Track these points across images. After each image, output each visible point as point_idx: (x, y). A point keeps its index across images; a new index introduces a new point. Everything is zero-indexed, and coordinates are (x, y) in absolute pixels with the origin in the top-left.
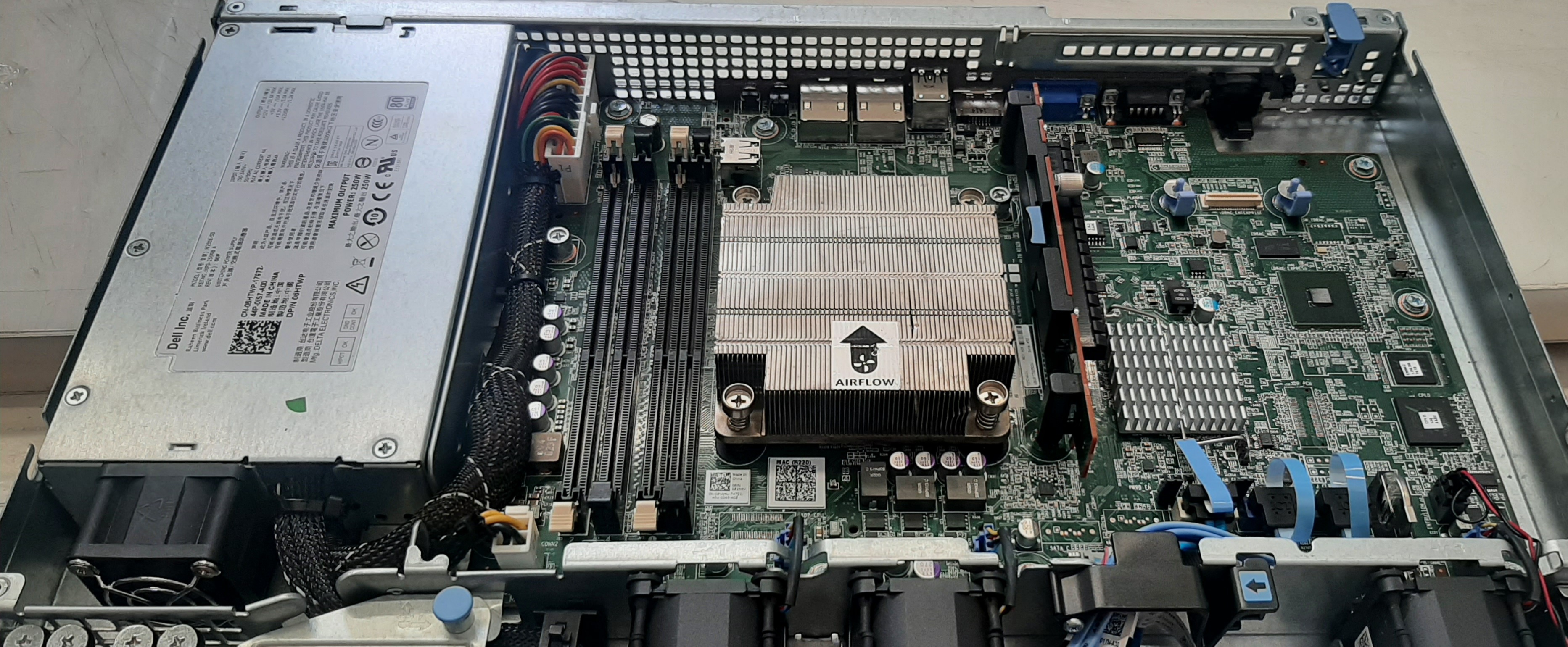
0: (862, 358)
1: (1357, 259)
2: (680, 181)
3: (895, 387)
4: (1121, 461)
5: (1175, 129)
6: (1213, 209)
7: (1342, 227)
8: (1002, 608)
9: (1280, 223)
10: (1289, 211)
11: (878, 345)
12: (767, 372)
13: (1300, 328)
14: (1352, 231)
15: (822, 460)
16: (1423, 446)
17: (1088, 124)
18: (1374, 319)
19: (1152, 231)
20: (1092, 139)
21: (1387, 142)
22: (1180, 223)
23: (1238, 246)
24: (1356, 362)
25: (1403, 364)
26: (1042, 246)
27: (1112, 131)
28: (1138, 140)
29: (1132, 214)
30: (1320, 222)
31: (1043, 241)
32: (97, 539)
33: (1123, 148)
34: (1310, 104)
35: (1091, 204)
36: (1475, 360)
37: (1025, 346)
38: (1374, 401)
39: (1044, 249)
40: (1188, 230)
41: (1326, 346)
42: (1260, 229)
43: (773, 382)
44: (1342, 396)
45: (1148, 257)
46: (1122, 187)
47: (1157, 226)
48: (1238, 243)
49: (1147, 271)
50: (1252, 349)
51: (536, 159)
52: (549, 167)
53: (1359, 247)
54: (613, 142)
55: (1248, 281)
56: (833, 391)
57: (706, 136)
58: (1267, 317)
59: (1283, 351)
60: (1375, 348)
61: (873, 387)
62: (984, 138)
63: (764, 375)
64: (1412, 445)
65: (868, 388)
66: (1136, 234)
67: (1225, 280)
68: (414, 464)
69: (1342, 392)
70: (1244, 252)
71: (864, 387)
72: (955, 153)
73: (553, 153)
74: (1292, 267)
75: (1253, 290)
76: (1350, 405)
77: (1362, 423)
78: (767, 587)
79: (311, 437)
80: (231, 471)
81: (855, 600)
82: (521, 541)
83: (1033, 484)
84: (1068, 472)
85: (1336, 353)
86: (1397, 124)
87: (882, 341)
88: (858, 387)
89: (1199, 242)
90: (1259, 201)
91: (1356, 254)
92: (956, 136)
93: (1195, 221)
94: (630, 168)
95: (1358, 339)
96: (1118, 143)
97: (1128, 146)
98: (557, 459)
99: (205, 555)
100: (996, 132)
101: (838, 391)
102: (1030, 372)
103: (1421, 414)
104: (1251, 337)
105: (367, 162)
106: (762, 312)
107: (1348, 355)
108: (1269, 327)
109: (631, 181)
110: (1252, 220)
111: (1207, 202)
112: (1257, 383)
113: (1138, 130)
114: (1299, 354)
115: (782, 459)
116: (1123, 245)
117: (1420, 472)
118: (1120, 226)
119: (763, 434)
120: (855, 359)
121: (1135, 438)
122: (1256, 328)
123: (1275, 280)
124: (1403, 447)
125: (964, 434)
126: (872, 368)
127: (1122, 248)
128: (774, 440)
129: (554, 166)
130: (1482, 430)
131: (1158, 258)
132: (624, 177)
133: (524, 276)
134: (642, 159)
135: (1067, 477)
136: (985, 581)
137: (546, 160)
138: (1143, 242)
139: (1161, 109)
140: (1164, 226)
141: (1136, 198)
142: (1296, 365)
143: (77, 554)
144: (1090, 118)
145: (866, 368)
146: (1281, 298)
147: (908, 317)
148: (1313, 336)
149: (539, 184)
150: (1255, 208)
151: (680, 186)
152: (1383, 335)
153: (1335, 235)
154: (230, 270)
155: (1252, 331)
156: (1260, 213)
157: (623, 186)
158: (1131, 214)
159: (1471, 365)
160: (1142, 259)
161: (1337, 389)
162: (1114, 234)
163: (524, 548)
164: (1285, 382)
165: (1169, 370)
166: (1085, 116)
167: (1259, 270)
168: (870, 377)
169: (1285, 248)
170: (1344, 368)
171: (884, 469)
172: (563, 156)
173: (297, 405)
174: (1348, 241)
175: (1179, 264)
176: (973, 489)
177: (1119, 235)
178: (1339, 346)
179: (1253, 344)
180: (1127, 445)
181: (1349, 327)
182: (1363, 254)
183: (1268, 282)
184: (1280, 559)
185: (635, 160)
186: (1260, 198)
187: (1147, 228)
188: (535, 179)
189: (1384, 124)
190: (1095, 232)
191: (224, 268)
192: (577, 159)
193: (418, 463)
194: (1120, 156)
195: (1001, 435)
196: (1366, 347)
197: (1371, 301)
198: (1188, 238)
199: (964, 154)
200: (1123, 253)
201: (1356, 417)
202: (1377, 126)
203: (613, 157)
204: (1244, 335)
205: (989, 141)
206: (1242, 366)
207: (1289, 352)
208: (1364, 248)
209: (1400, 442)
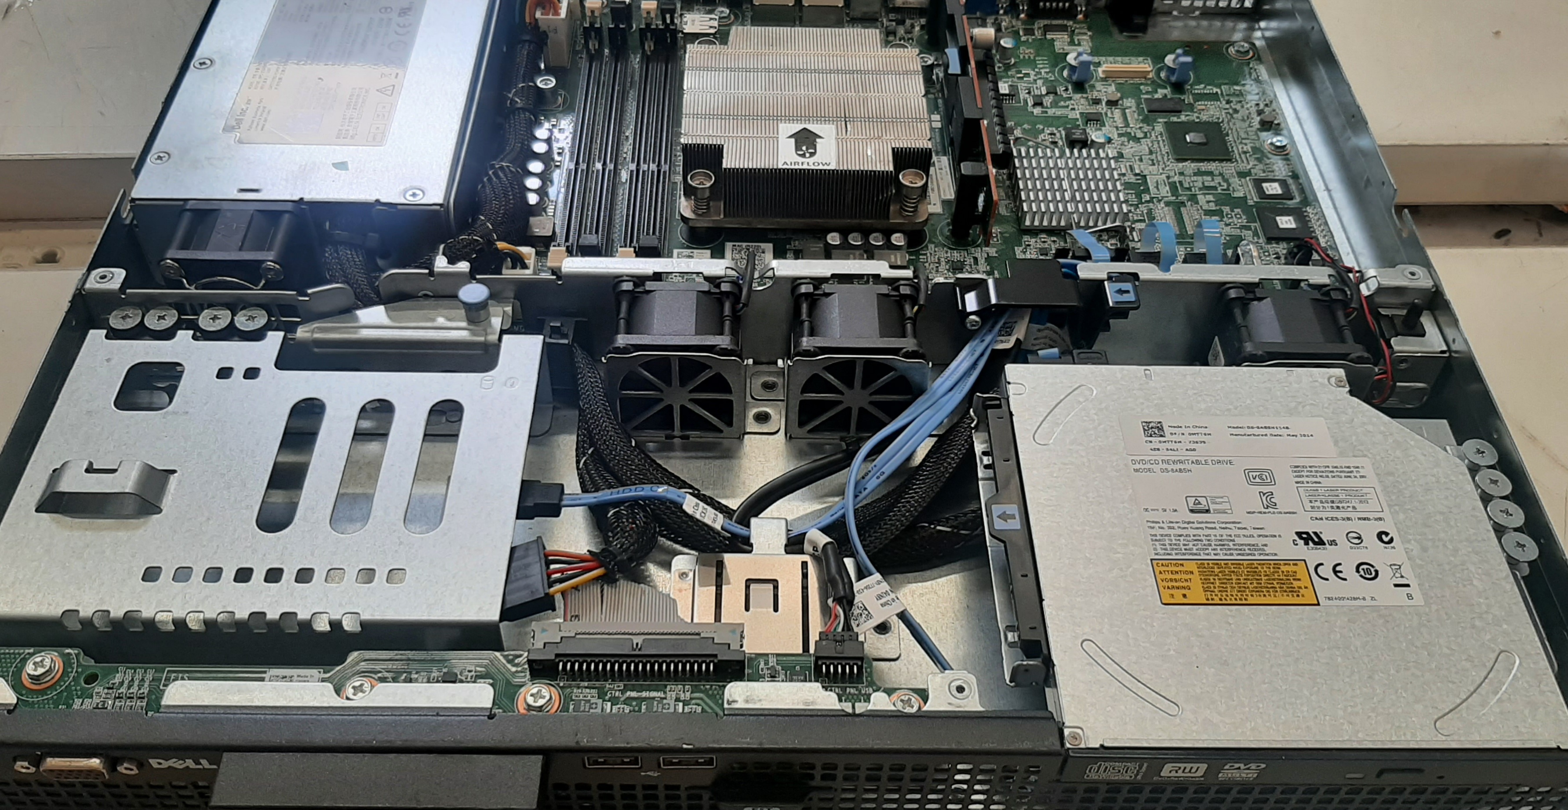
0: (804, 148)
1: (1231, 115)
2: (649, 46)
3: (832, 167)
4: (1021, 248)
5: (1080, 22)
6: (1109, 77)
7: (1219, 92)
8: (916, 308)
9: (1166, 88)
10: (1173, 79)
11: (818, 140)
12: (725, 155)
13: (1179, 160)
14: (1227, 95)
15: (771, 245)
16: (1278, 240)
17: (1003, 17)
18: (1243, 156)
19: (1056, 93)
20: (1006, 29)
21: (1264, 37)
22: (1080, 86)
23: (1129, 105)
24: (1225, 184)
25: (1264, 185)
26: (957, 75)
27: (1024, 22)
28: (1047, 29)
29: (1040, 82)
30: (1199, 88)
31: (959, 72)
32: (184, 247)
33: (1034, 34)
34: (1198, 8)
35: (1003, 74)
36: (1330, 187)
37: (943, 171)
38: (1239, 210)
39: (959, 78)
40: (1086, 93)
41: (1199, 173)
42: (1147, 93)
43: (728, 162)
44: (1213, 207)
45: (1051, 112)
46: (1032, 63)
47: (1060, 90)
48: (1129, 102)
49: (1050, 121)
50: (1136, 175)
51: (528, 20)
52: (539, 28)
53: (1234, 107)
54: (593, 12)
55: (1135, 126)
56: (780, 170)
57: (672, 7)
58: (1151, 153)
59: (1164, 176)
60: (1242, 175)
61: (813, 167)
62: (913, 26)
63: (722, 157)
64: (1270, 240)
65: (808, 167)
66: (1041, 95)
67: (1117, 128)
68: (438, 207)
69: (1212, 204)
70: (1134, 109)
71: (805, 167)
72: (887, 36)
73: (542, 14)
74: (1175, 119)
75: (1140, 135)
76: (1219, 213)
77: (1227, 225)
78: (725, 287)
79: (354, 186)
80: (289, 207)
81: (797, 299)
82: (525, 266)
83: (947, 263)
84: (976, 255)
85: (1209, 178)
86: (1274, 24)
87: (820, 137)
88: (800, 167)
89: (1097, 102)
90: (1149, 72)
91: (1231, 111)
92: (888, 23)
93: (1093, 87)
94: (606, 34)
95: (1229, 169)
96: (1029, 32)
97: (1038, 34)
98: (550, 234)
99: (271, 258)
100: (923, 21)
101: (784, 170)
102: (947, 189)
103: (1278, 218)
104: (1136, 167)
105: (389, 10)
106: (721, 117)
107: (1218, 179)
108: (1153, 160)
109: (607, 51)
110: (1142, 87)
111: (1104, 71)
112: (1139, 196)
113: (1046, 22)
114: (1176, 179)
115: (737, 244)
116: (1030, 102)
117: (1275, 258)
118: (1029, 89)
119: (722, 216)
120: (798, 148)
121: (1034, 232)
122: (1141, 160)
123: (1159, 128)
124: (1261, 241)
125: (888, 218)
126: (812, 155)
127: (1030, 105)
128: (732, 223)
129: (543, 27)
130: (1330, 231)
131: (1059, 112)
132: (601, 44)
133: (519, 106)
134: (617, 26)
135: (976, 259)
136: (901, 287)
137: (536, 20)
138: (1048, 100)
139: (1067, 4)
140: (1067, 90)
141: (1043, 71)
142: (1173, 187)
143: (168, 256)
144: (1005, 13)
145: (807, 155)
146: (1163, 141)
147: (843, 123)
148: (1190, 167)
149: (530, 42)
150: (1145, 78)
151: (649, 53)
152: (1249, 167)
153: (1214, 97)
154: (280, 79)
155: (1138, 162)
156: (1149, 82)
157: (599, 52)
158: (1038, 81)
159: (1326, 192)
160: (1046, 112)
161: (1208, 202)
162: (1023, 95)
163: (527, 272)
164: (1163, 197)
165: (1066, 190)
166: (1001, 12)
167: (1146, 120)
168: (811, 160)
169: (1170, 106)
170: (1215, 188)
171: (822, 245)
172: (551, 17)
173: (341, 166)
174: (1224, 102)
175: (1078, 116)
176: (896, 259)
177: (1027, 96)
178: (1210, 173)
179: (1137, 171)
180: (1026, 238)
181: (1221, 161)
182: (1236, 111)
183: (1153, 129)
184: (1142, 276)
185: (611, 26)
186: (1149, 69)
187: (1052, 91)
188: (527, 38)
189: (1263, 24)
190: (1007, 92)
191: (274, 78)
192: (563, 19)
193: (441, 205)
194: (1030, 40)
195: (921, 220)
196: (1235, 174)
197: (1241, 143)
198: (1087, 98)
199: (895, 37)
200: (1030, 109)
201: (1222, 221)
202: (1257, 26)
203: (592, 24)
204: (1130, 166)
205: (917, 28)
206: (1127, 186)
207: (1168, 177)
208: (1238, 107)
209: (1259, 238)
